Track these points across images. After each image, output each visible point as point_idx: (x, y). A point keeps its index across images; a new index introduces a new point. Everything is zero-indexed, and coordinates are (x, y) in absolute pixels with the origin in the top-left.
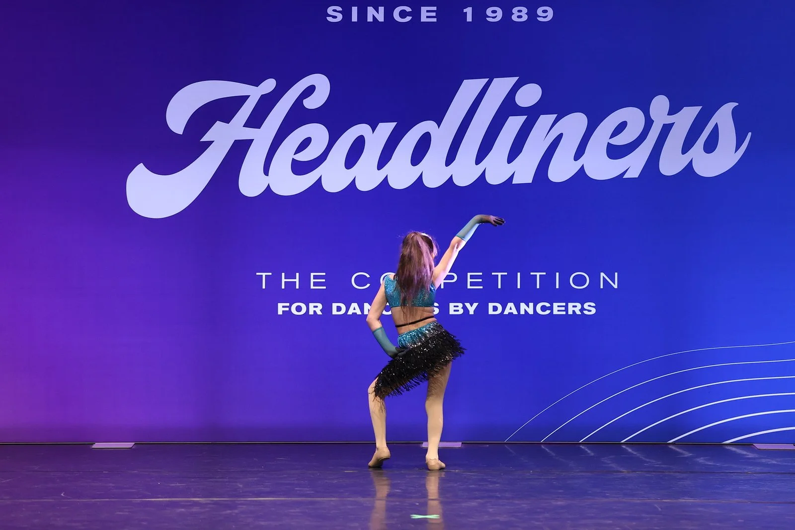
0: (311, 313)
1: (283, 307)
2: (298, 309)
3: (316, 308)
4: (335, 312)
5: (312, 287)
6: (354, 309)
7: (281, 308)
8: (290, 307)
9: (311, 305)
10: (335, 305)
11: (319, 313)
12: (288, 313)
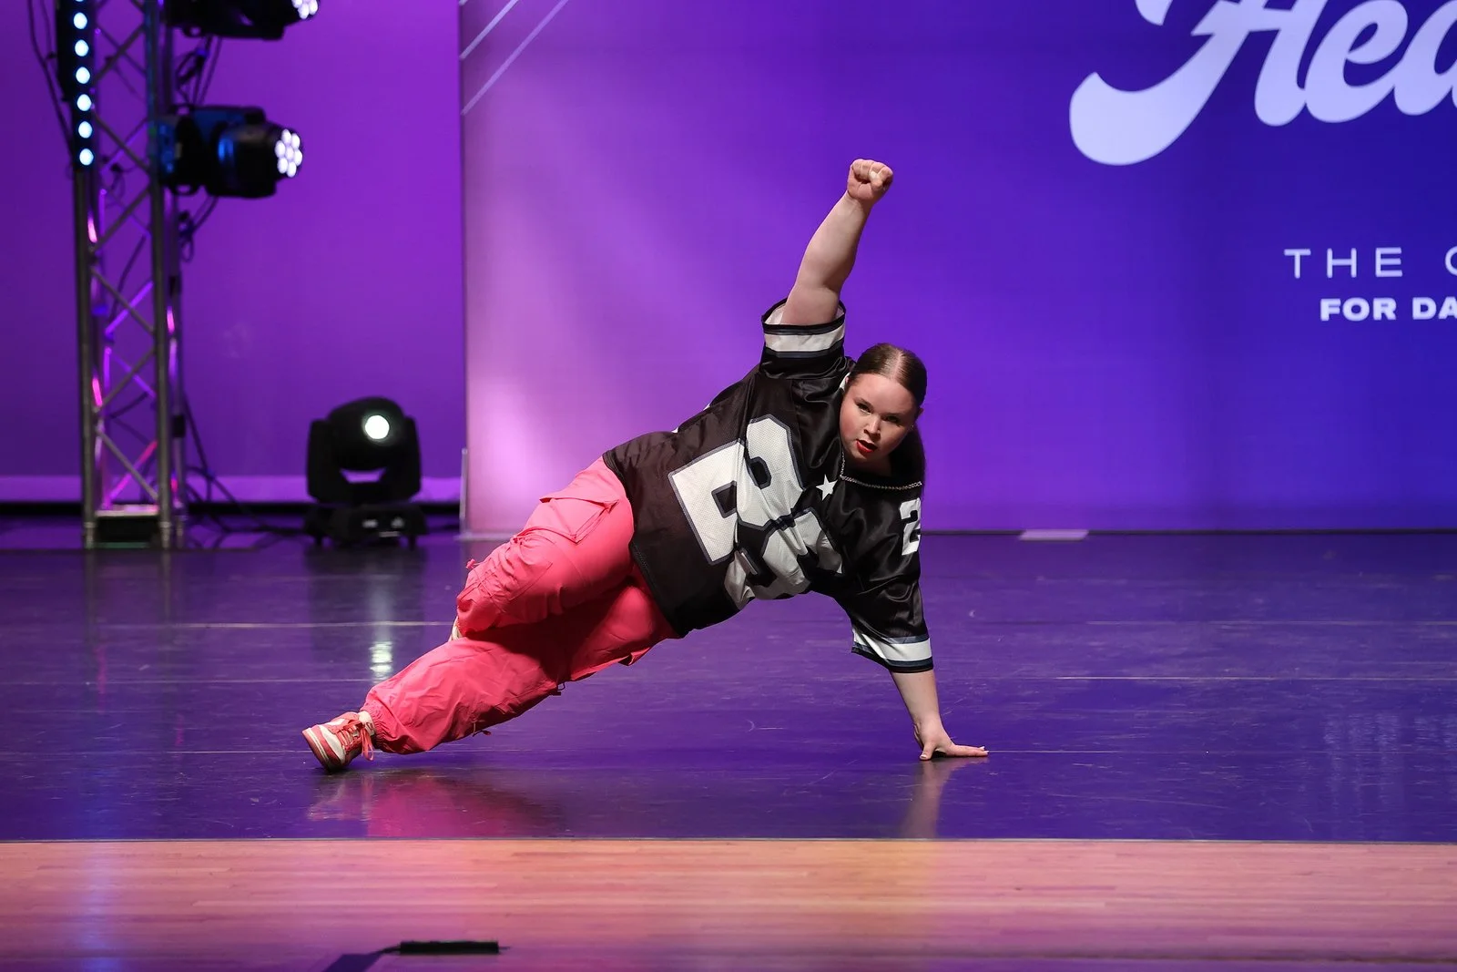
0: (1377, 316)
1: (1331, 306)
2: (1355, 309)
3: (1385, 308)
4: (1417, 314)
5: (1379, 273)
6: (1451, 308)
7: (1327, 308)
8: (1341, 308)
9: (1378, 303)
10: (1417, 303)
11: (1391, 316)
12: (1338, 319)
